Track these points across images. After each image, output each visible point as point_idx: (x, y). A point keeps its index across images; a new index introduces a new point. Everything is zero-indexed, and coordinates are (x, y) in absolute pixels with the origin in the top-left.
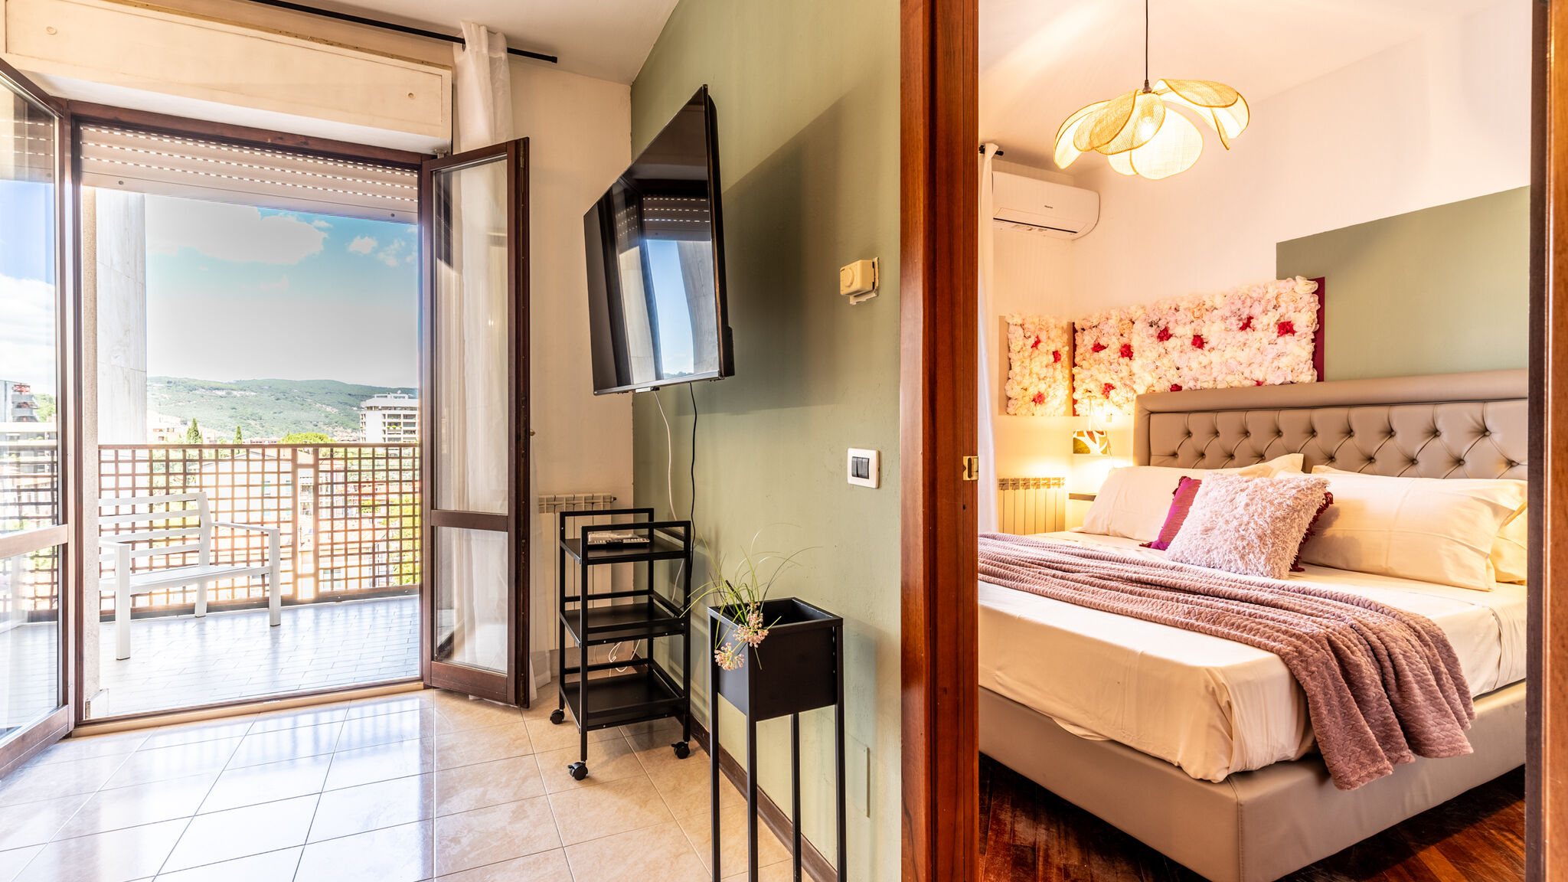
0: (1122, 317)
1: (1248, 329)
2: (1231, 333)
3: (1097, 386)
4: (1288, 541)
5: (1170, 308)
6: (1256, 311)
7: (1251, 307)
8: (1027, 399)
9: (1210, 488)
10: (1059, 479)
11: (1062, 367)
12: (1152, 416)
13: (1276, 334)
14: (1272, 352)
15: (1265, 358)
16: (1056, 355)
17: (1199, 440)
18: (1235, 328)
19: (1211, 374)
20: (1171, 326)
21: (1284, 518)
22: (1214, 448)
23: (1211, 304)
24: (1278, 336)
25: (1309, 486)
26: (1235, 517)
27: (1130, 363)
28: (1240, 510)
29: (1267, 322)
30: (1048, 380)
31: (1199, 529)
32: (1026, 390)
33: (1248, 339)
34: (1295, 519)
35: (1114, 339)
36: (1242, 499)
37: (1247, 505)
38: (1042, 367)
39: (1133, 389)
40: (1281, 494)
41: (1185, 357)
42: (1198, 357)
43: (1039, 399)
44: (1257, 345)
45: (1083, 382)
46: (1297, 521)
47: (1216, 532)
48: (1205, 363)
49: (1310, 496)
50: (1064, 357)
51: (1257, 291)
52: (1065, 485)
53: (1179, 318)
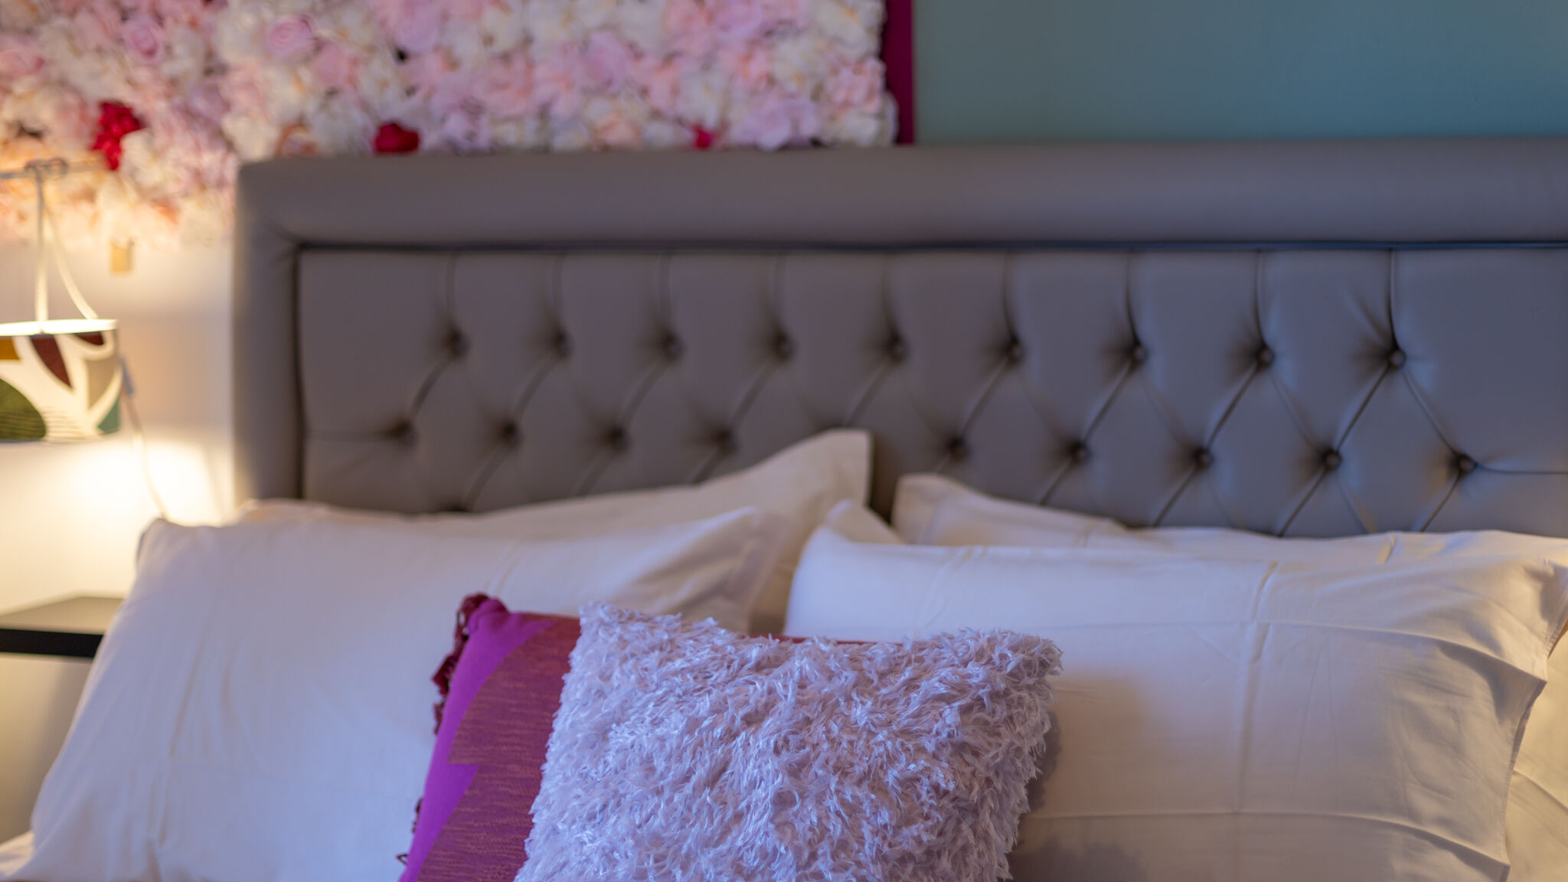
3: (64, 110)
9: (614, 701)
12: (305, 261)
17: (494, 370)
19: (528, 89)
21: (929, 852)
28: (757, 825)
34: (965, 849)
36: (757, 768)
37: (782, 800)
39: (222, 133)
40: (905, 732)
46: (971, 859)
48: (505, 40)
49: (1002, 729)
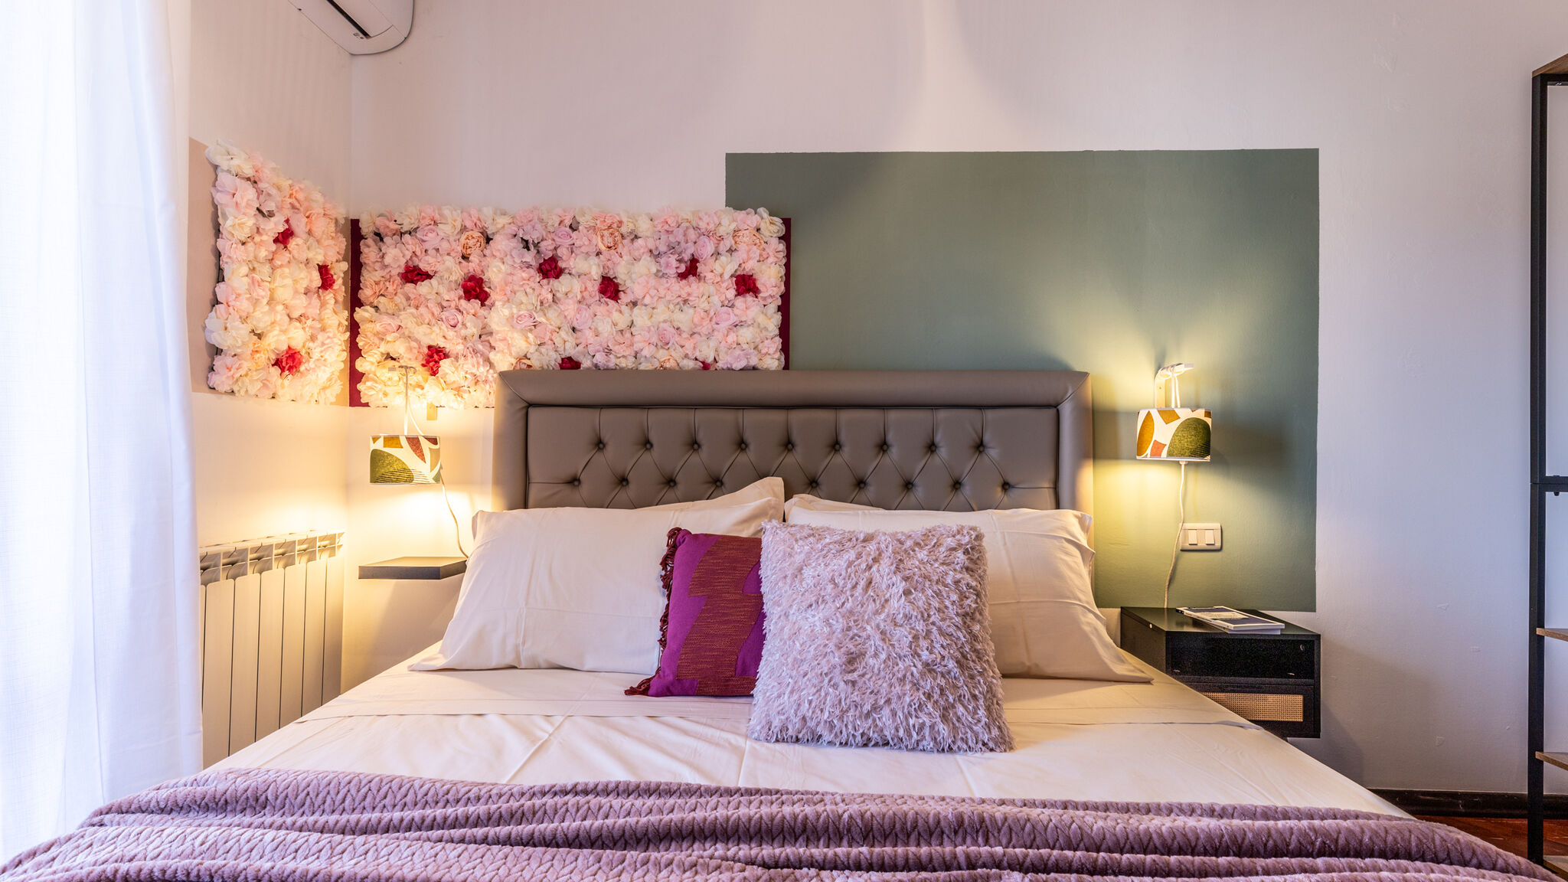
0: (469, 224)
1: (692, 278)
2: (665, 280)
3: (410, 349)
5: (561, 223)
6: (708, 248)
7: (695, 243)
8: (263, 358)
10: (334, 538)
11: (335, 303)
12: (531, 411)
13: (733, 291)
14: (727, 318)
15: (716, 326)
17: (619, 454)
18: (672, 272)
19: (631, 345)
20: (562, 252)
23: (631, 226)
24: (736, 296)
27: (482, 312)
29: (721, 269)
30: (309, 322)
32: (260, 336)
33: (693, 294)
35: (450, 262)
38: (296, 292)
41: (586, 314)
42: (608, 318)
43: (289, 362)
44: (705, 305)
45: (383, 339)
48: (623, 325)
50: (339, 284)
51: (706, 219)
52: (342, 548)
53: (577, 243)
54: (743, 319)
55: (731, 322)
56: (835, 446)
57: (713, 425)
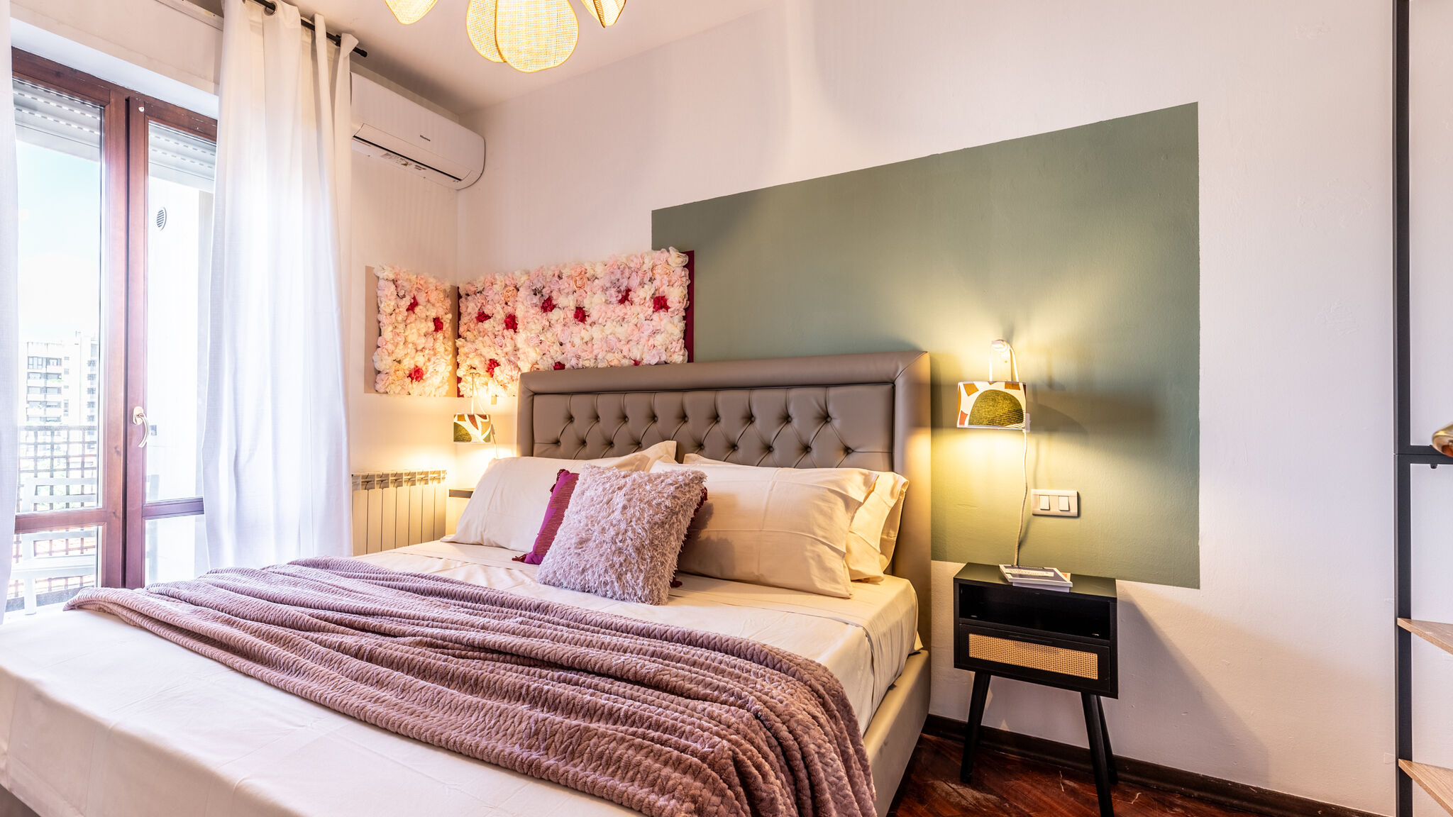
0: (508, 283)
1: (627, 302)
2: (611, 306)
3: (481, 361)
4: (667, 552)
5: (554, 275)
6: (634, 283)
7: (629, 278)
8: (400, 374)
9: (586, 486)
10: (439, 473)
11: (445, 338)
12: (535, 397)
13: (652, 309)
14: (648, 328)
15: (642, 335)
16: (438, 324)
17: (580, 426)
18: (614, 300)
19: (592, 352)
20: (554, 295)
21: (663, 523)
22: (595, 437)
23: (592, 272)
24: (653, 312)
25: (687, 481)
26: (612, 524)
27: (515, 336)
28: (617, 515)
29: (643, 294)
30: (427, 351)
31: (573, 541)
32: (399, 362)
33: (626, 314)
34: (673, 523)
35: (499, 307)
36: (619, 500)
37: (625, 507)
38: (419, 335)
39: (517, 366)
40: (660, 492)
41: (567, 332)
42: (580, 333)
43: (416, 374)
44: (634, 321)
45: (468, 357)
46: (675, 526)
47: (591, 544)
48: (586, 339)
49: (687, 493)
50: (447, 326)
51: (635, 260)
52: (445, 480)
53: (562, 287)
54: (658, 328)
55: (650, 331)
56: (715, 418)
57: (636, 405)
